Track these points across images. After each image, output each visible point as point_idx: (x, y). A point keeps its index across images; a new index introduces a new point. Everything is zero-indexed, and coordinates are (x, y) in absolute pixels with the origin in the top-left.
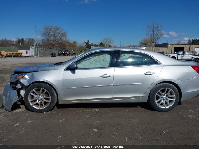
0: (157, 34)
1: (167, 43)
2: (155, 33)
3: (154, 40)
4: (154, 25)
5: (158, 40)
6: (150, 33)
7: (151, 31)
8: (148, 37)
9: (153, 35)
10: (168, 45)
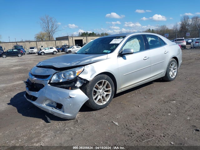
0: (52, 27)
1: (68, 36)
2: (50, 27)
3: (51, 33)
4: (47, 18)
5: (54, 33)
6: (45, 26)
7: (46, 25)
8: (44, 31)
9: (48, 29)
10: (69, 38)
